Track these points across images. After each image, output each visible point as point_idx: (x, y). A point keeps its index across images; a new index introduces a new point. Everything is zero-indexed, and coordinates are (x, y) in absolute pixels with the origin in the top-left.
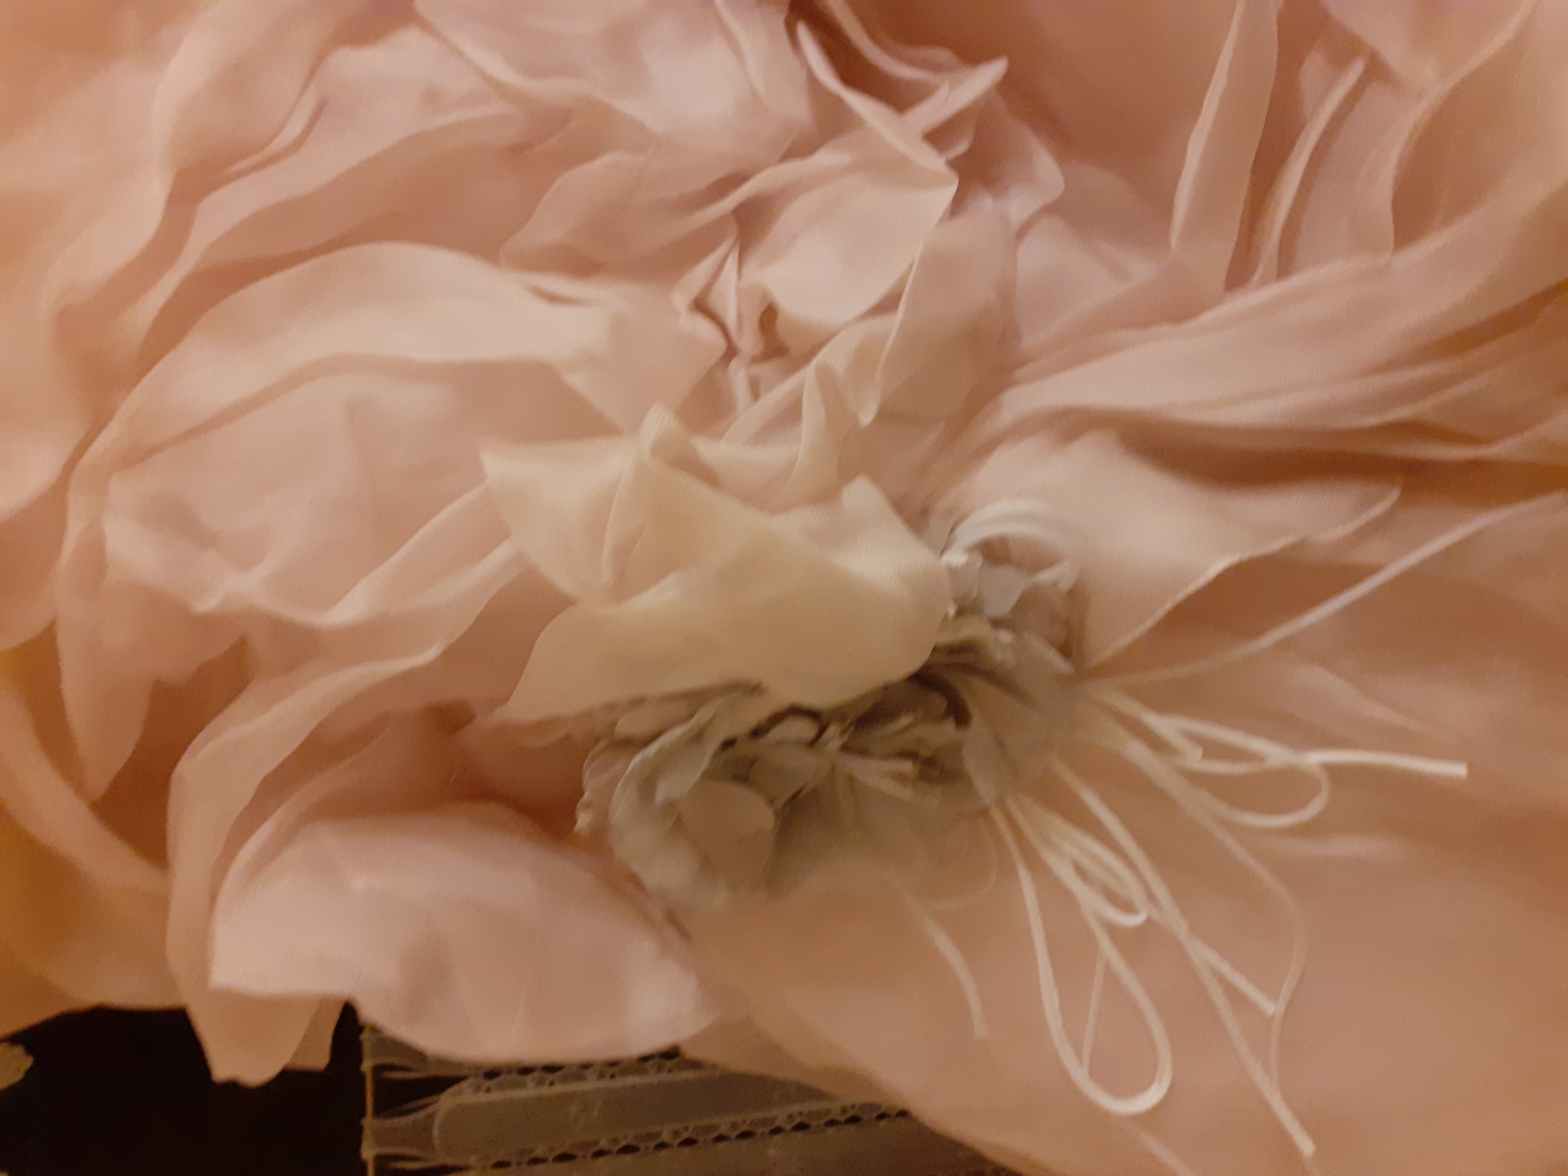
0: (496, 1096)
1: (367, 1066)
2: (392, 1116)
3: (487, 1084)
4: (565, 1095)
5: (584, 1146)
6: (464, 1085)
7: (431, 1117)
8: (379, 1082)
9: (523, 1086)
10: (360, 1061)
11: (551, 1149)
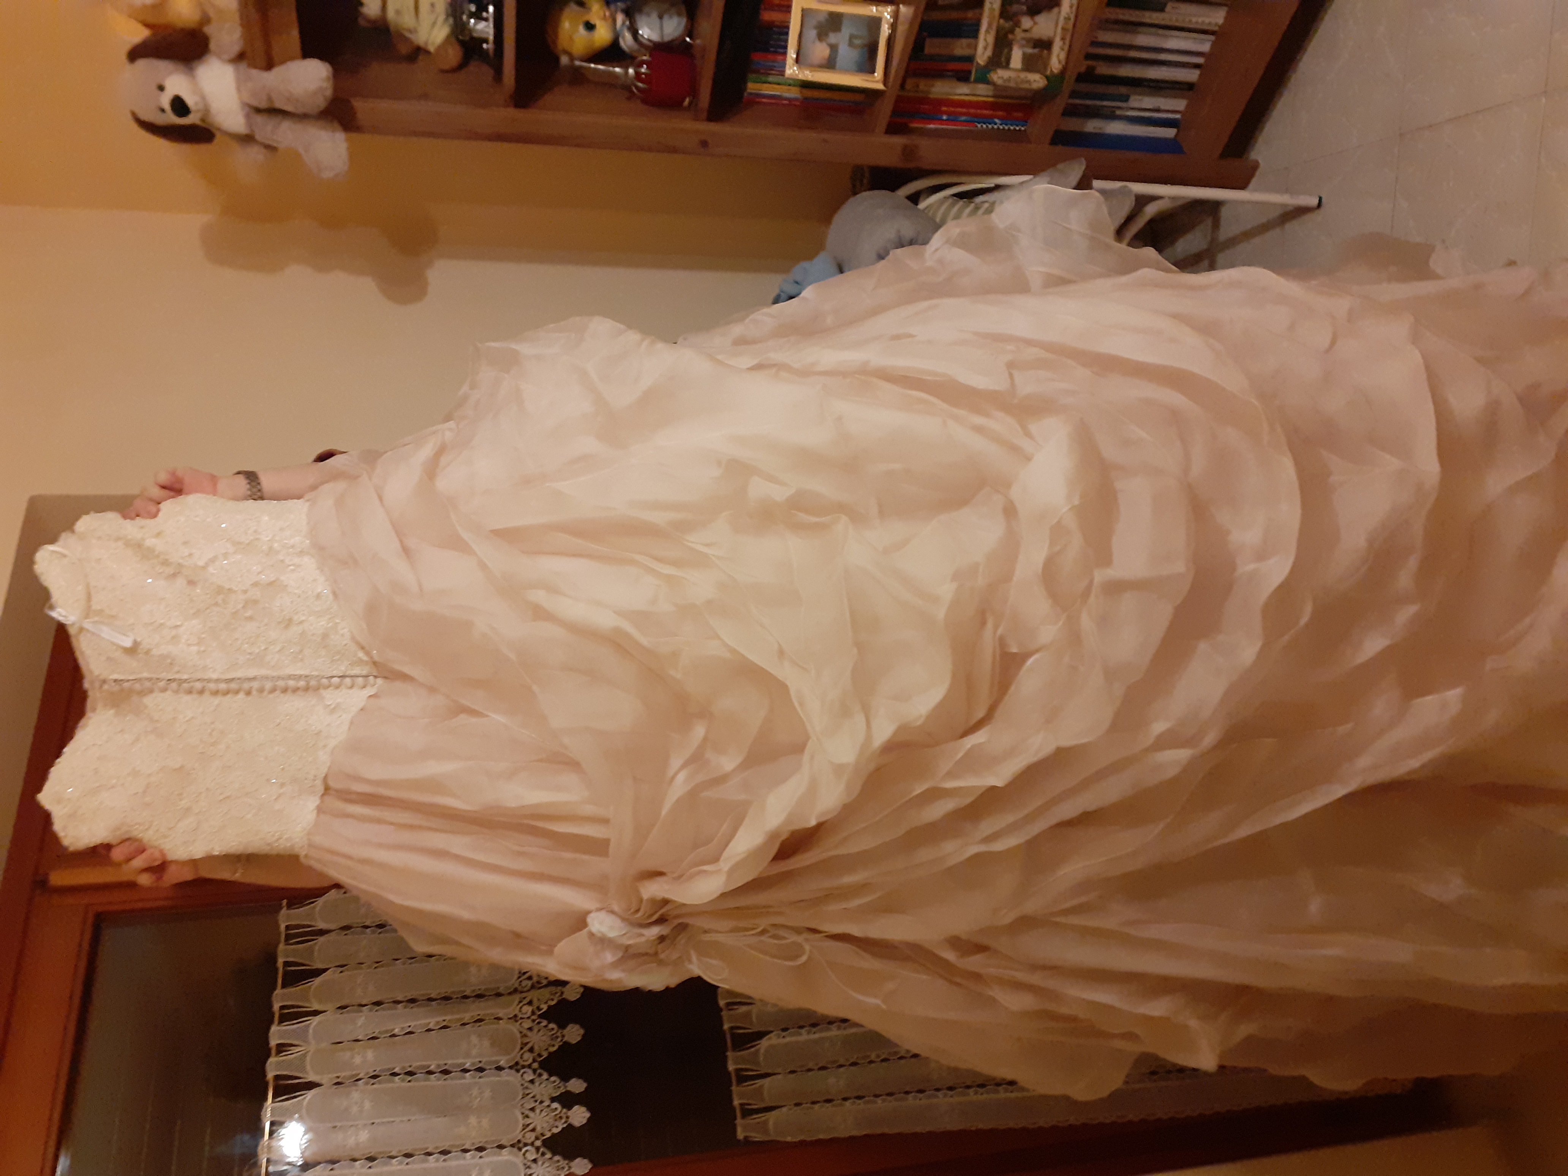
0: (788, 1039)
1: (726, 1027)
2: (740, 1051)
3: (784, 1034)
4: (822, 1039)
5: (834, 1062)
6: (772, 1035)
7: (758, 1051)
8: (733, 1036)
9: (800, 1034)
10: (722, 1025)
11: (817, 1064)
